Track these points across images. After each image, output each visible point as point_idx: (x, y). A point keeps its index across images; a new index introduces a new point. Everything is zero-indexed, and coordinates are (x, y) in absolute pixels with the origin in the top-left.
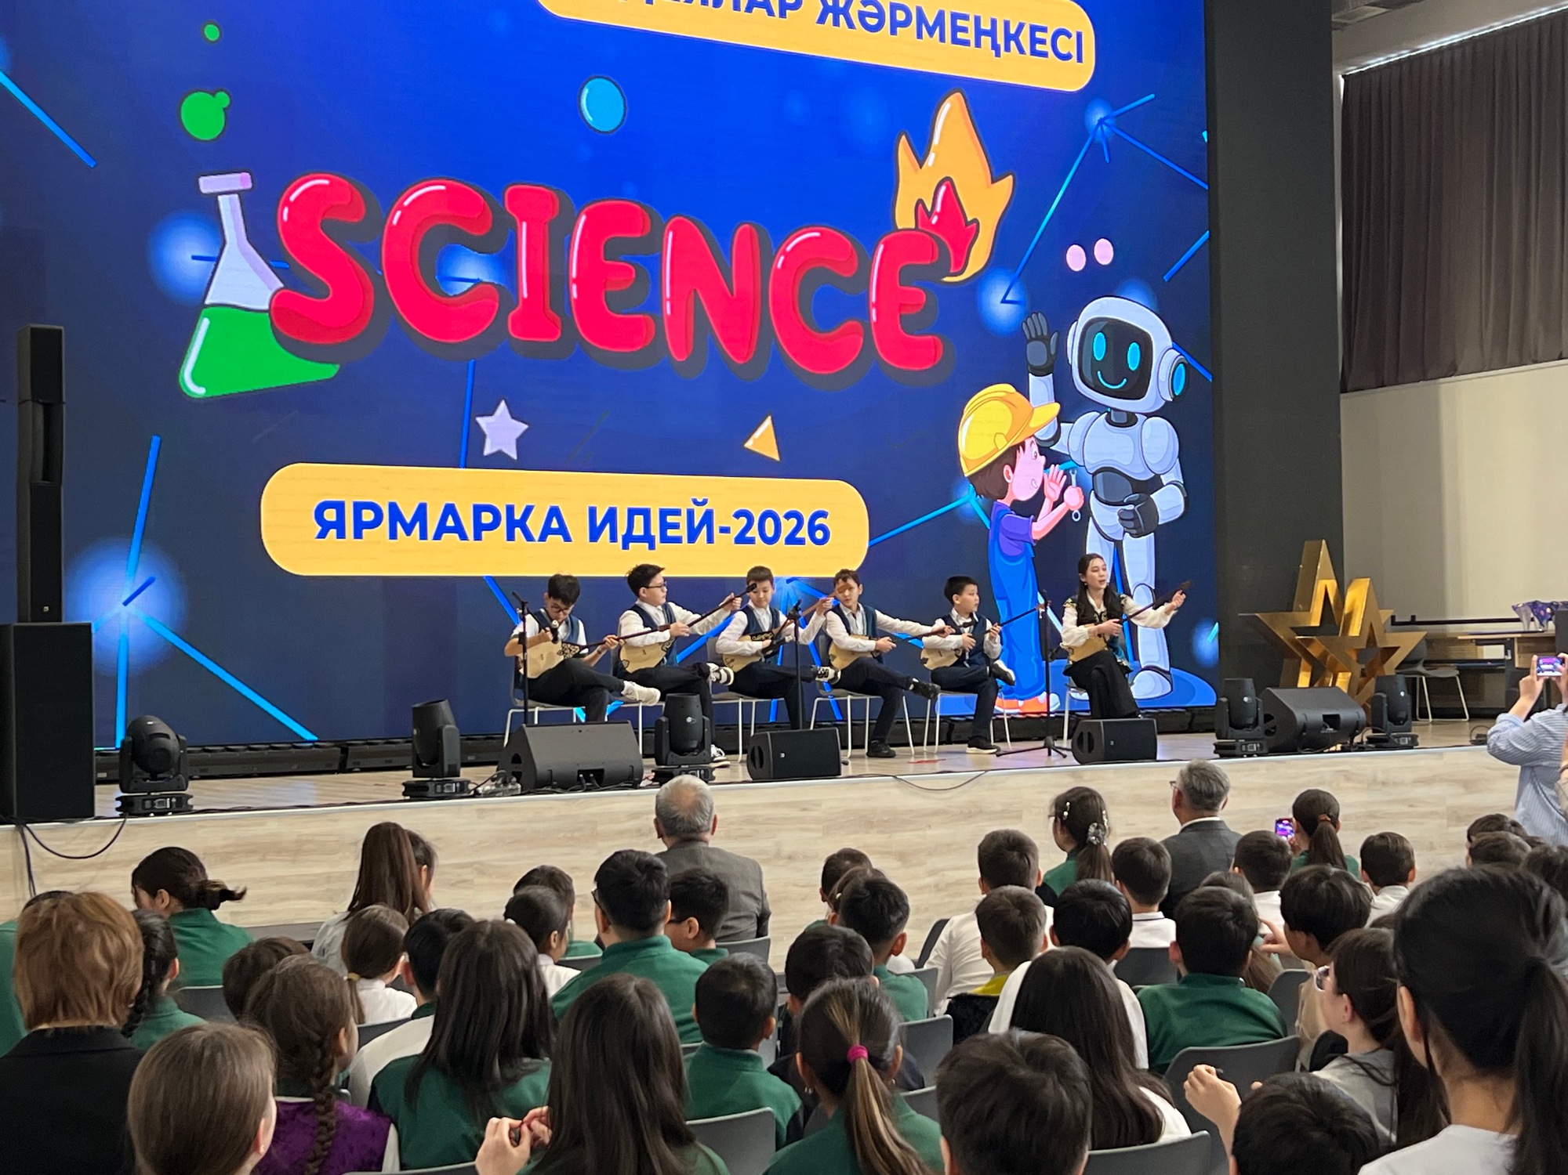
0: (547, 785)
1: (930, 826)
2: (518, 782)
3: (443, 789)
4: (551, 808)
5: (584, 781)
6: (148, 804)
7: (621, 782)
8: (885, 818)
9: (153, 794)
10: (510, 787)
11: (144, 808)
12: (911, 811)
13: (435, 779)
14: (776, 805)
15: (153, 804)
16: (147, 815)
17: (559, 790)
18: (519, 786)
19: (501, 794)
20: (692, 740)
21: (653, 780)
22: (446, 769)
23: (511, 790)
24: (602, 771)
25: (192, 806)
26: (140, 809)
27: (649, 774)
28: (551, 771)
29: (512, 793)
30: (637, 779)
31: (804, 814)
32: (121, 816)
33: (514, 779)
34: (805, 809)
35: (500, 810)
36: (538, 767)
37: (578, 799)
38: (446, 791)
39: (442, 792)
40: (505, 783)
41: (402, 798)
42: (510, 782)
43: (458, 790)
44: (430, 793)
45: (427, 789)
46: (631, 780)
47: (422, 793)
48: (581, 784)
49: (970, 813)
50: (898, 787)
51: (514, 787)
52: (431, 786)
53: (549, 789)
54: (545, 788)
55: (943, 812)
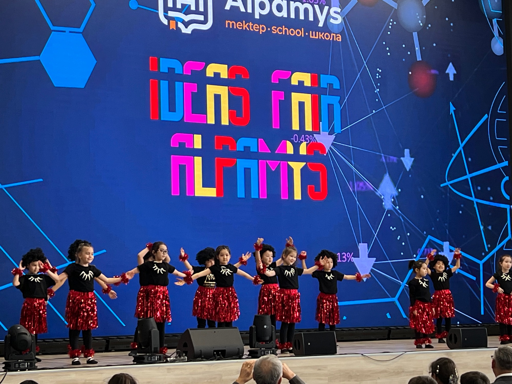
0: (199, 357)
1: (379, 378)
2: (186, 355)
3: (151, 359)
4: (201, 368)
5: (216, 355)
6: (17, 365)
7: (233, 356)
8: (358, 374)
9: (19, 361)
10: (182, 358)
11: (15, 367)
12: (370, 371)
13: (148, 354)
14: (306, 367)
15: (19, 366)
16: (17, 371)
17: (204, 360)
18: (186, 357)
19: (178, 361)
20: (267, 336)
21: (249, 355)
22: (153, 350)
23: (183, 359)
24: (225, 350)
25: (37, 367)
26: (13, 368)
27: (246, 353)
28: (201, 350)
29: (183, 361)
30: (241, 355)
31: (319, 372)
32: (4, 371)
33: (184, 354)
34: (319, 370)
35: (177, 369)
36: (195, 349)
37: (214, 364)
38: (153, 360)
39: (151, 360)
40: (180, 356)
41: (133, 363)
42: (182, 355)
43: (158, 359)
44: (146, 361)
45: (144, 359)
46: (238, 355)
47: (142, 361)
48: (215, 356)
49: (398, 372)
50: (364, 359)
51: (184, 358)
52: (146, 357)
53: (200, 359)
54: (198, 359)
55: (385, 371)
